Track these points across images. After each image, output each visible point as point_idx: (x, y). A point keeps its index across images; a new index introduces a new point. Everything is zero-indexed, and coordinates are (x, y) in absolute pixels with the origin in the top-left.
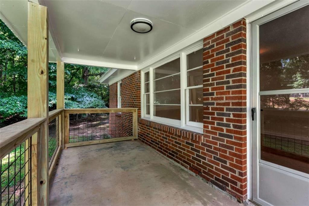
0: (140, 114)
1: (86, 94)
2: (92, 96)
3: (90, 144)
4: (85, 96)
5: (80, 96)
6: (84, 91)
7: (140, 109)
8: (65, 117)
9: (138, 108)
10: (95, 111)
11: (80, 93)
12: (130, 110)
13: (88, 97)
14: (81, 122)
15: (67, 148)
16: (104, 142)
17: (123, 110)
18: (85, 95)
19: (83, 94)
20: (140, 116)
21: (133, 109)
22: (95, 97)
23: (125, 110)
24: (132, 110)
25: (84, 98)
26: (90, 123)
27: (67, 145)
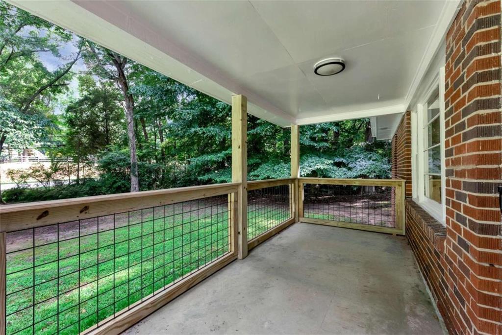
0: (411, 190)
1: (362, 156)
2: (370, 158)
3: (326, 224)
4: (359, 160)
5: (353, 160)
6: (359, 152)
7: (411, 183)
8: (299, 186)
9: (405, 180)
10: (332, 182)
11: (354, 156)
12: (388, 183)
13: (363, 160)
14: (360, 199)
15: (302, 222)
16: (344, 226)
17: (375, 182)
18: (360, 158)
19: (357, 156)
20: (411, 195)
21: (395, 182)
22: (373, 160)
23: (380, 183)
24: (393, 183)
25: (357, 163)
26: (372, 202)
27: (301, 219)
